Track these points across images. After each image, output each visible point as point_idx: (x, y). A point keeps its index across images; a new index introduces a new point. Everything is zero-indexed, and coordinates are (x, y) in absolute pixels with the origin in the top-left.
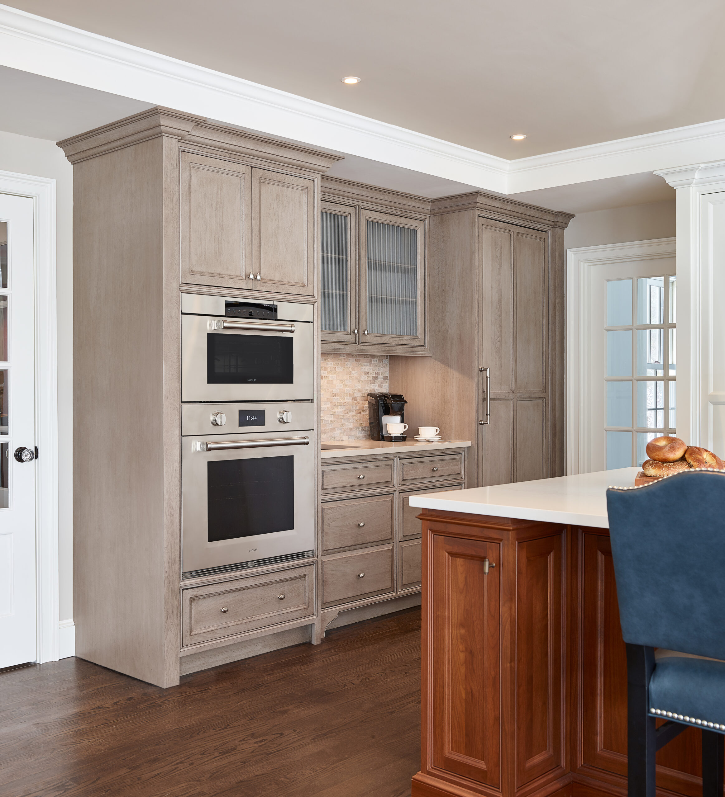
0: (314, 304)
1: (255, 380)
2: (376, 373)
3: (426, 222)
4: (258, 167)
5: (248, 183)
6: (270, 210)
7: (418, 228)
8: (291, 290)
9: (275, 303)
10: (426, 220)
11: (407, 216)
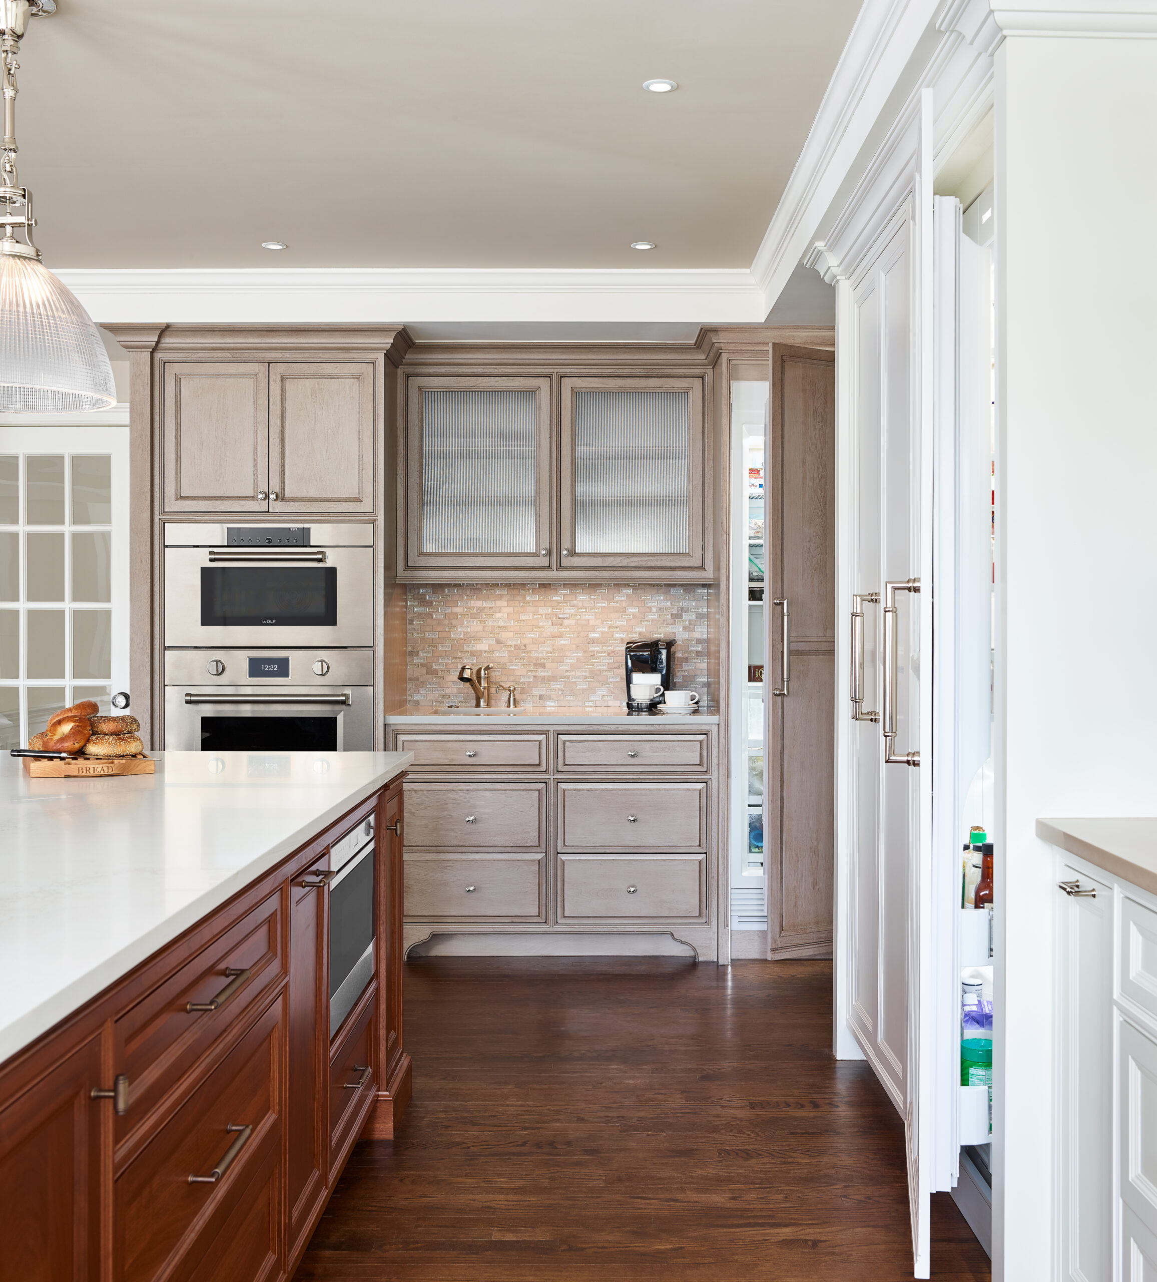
0: (373, 523)
1: (274, 621)
2: (680, 609)
3: (706, 378)
4: (279, 361)
5: (263, 384)
6: (300, 411)
7: (690, 390)
8: (333, 507)
9: (307, 526)
10: (706, 375)
11: (663, 375)
